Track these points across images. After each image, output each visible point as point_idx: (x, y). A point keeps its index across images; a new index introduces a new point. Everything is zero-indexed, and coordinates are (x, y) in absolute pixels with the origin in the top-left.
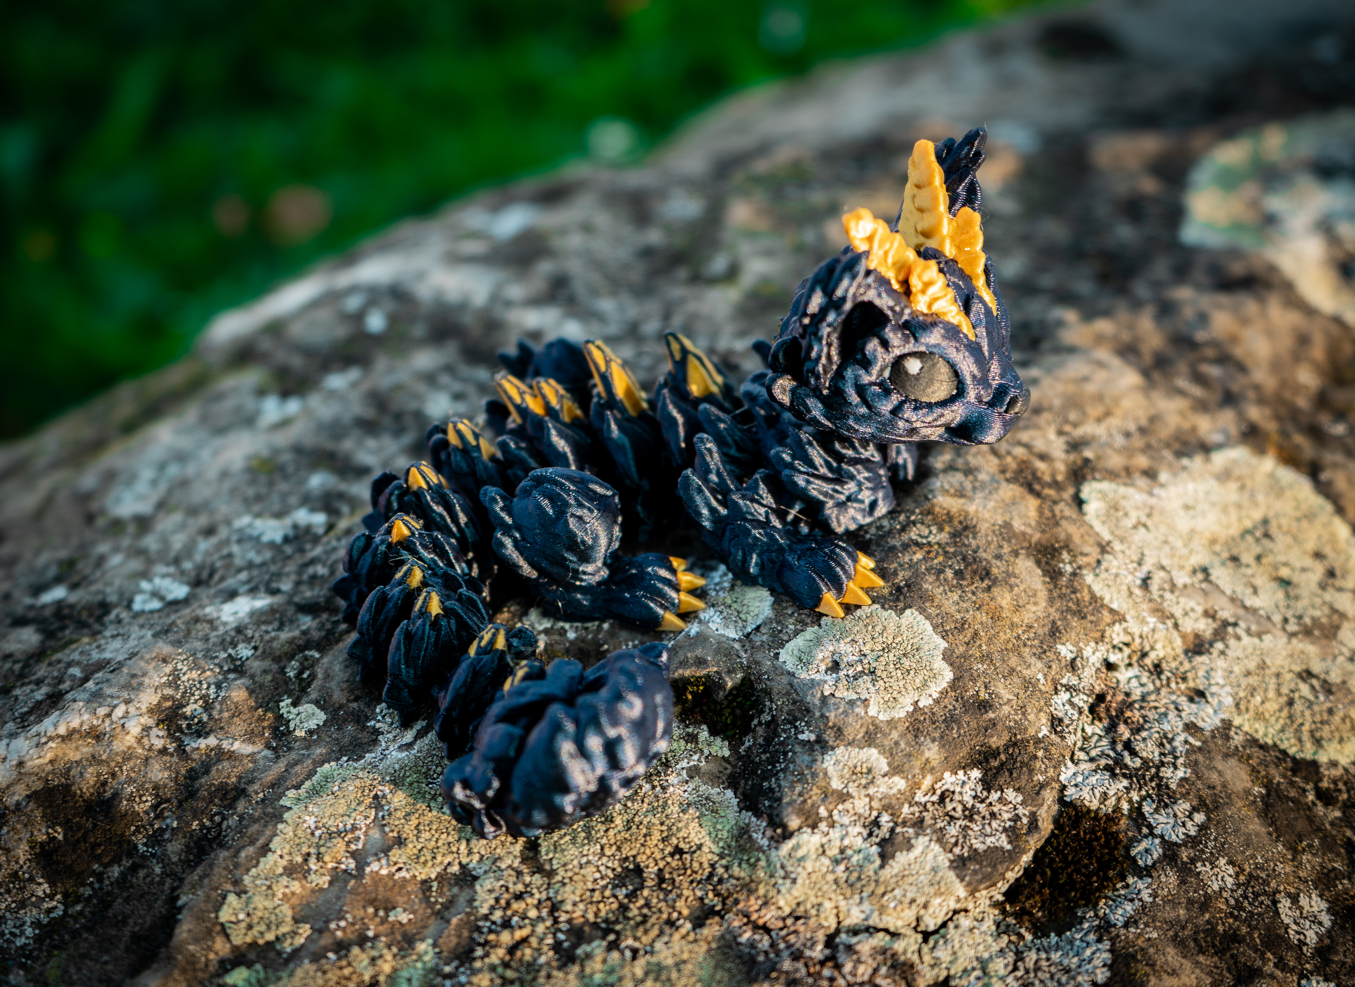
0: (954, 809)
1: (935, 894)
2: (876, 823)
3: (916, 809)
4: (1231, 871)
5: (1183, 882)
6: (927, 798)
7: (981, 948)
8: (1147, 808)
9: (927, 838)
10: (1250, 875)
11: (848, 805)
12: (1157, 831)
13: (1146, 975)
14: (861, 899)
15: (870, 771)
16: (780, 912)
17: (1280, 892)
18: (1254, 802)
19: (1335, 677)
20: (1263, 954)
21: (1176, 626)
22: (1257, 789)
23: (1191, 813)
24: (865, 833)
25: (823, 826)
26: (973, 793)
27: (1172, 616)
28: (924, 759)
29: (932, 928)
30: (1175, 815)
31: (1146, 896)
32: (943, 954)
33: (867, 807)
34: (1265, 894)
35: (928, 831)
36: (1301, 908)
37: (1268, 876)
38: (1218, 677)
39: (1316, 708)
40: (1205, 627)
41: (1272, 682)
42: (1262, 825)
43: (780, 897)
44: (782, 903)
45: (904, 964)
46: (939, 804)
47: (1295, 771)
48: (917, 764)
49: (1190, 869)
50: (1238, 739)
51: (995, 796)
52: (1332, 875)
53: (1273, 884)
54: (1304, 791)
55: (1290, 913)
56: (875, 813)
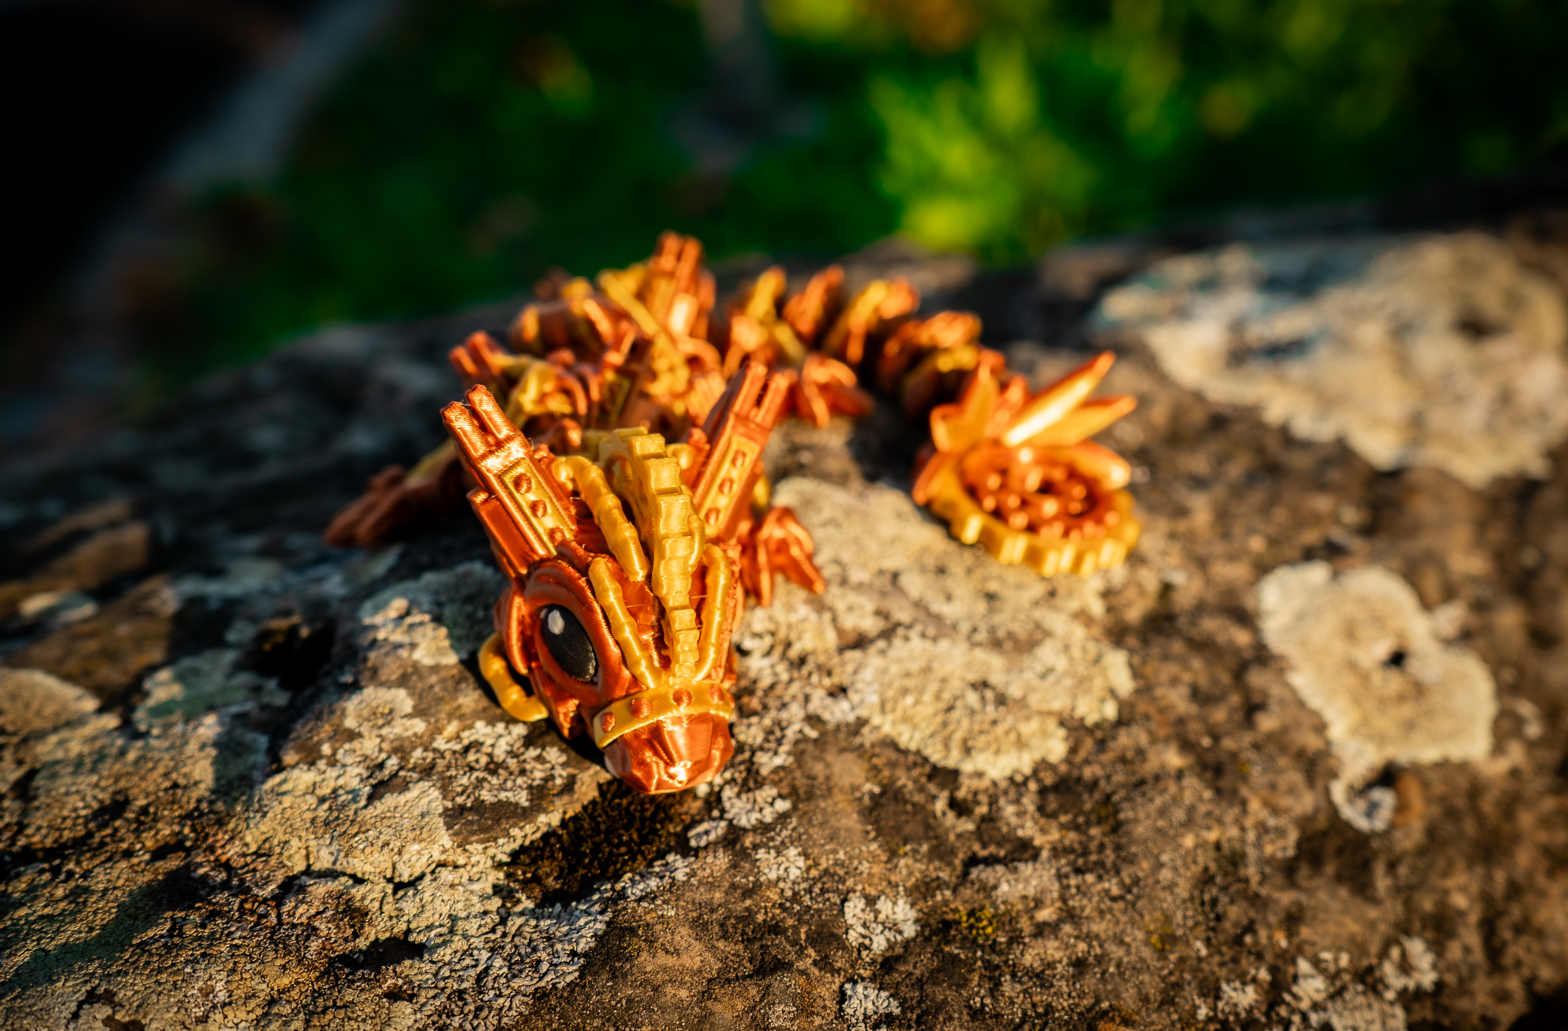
0: (477, 761)
1: (414, 839)
2: (381, 766)
3: (430, 755)
4: (801, 862)
5: (734, 866)
6: (449, 746)
7: (460, 906)
8: (728, 793)
9: (431, 784)
10: (826, 872)
11: (356, 744)
12: (728, 816)
13: (639, 950)
14: (332, 838)
15: (391, 711)
16: (245, 849)
17: (855, 891)
18: (860, 799)
19: (1015, 691)
20: (802, 949)
21: (834, 620)
22: (868, 787)
23: (774, 799)
24: (365, 774)
25: (322, 764)
26: (509, 748)
27: (831, 609)
28: (455, 705)
29: (405, 879)
30: (755, 801)
31: (680, 876)
32: (410, 906)
33: (377, 749)
34: (837, 891)
35: (435, 778)
36: (877, 912)
37: (847, 873)
38: (867, 674)
39: (978, 718)
40: (870, 625)
41: (933, 687)
42: (860, 822)
43: (247, 832)
44: (248, 839)
45: (357, 910)
46: (461, 754)
47: (930, 777)
48: (447, 708)
49: (749, 855)
50: (867, 737)
51: (533, 752)
52: (934, 884)
53: (850, 883)
54: (934, 798)
55: (861, 915)
56: (383, 756)
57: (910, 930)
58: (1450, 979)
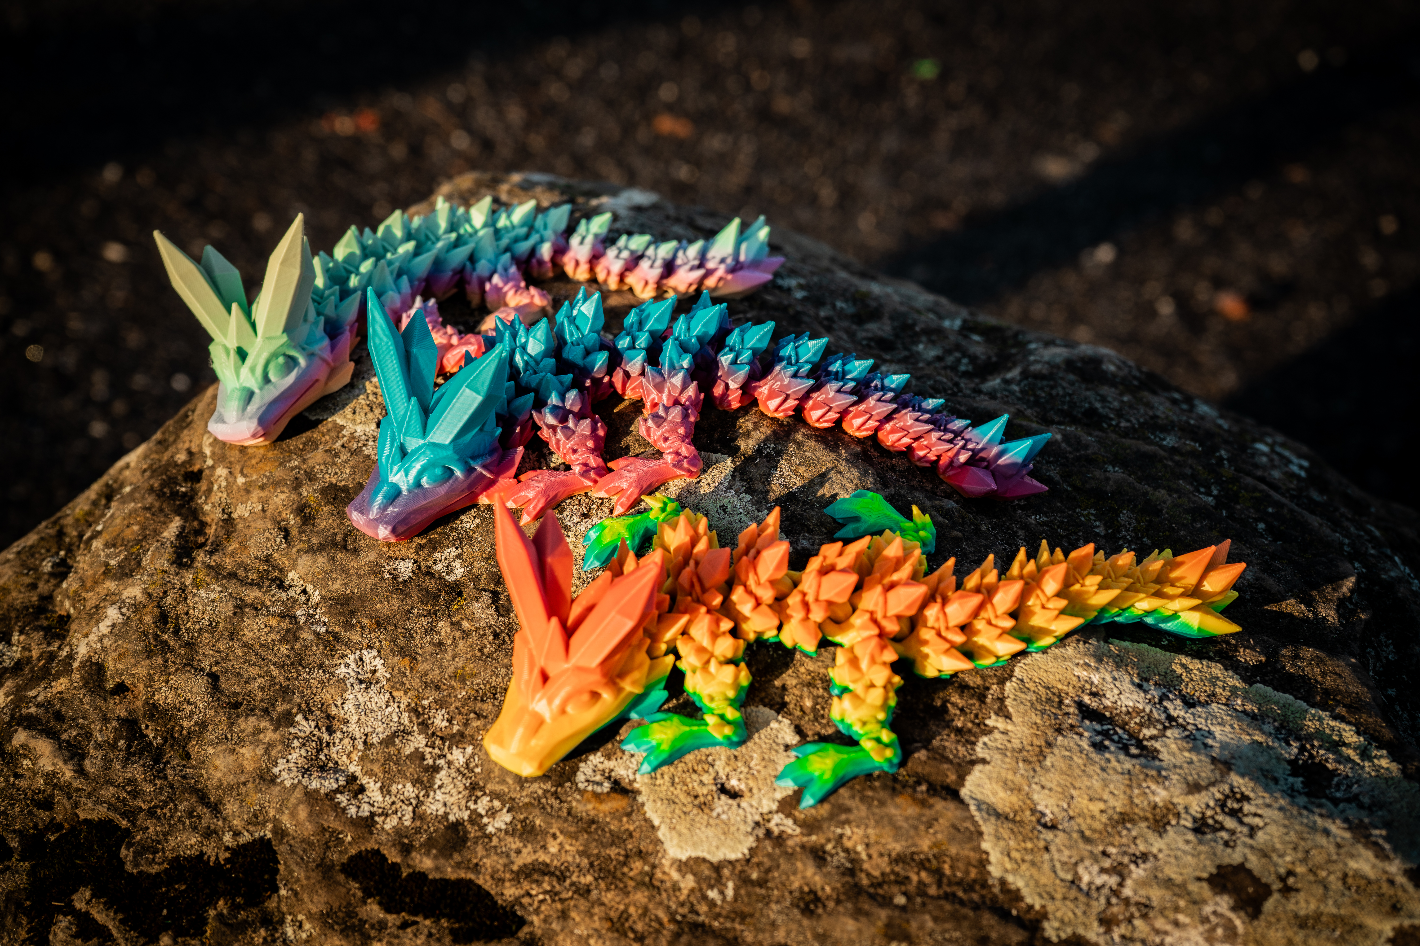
57: (451, 578)
58: (495, 841)
